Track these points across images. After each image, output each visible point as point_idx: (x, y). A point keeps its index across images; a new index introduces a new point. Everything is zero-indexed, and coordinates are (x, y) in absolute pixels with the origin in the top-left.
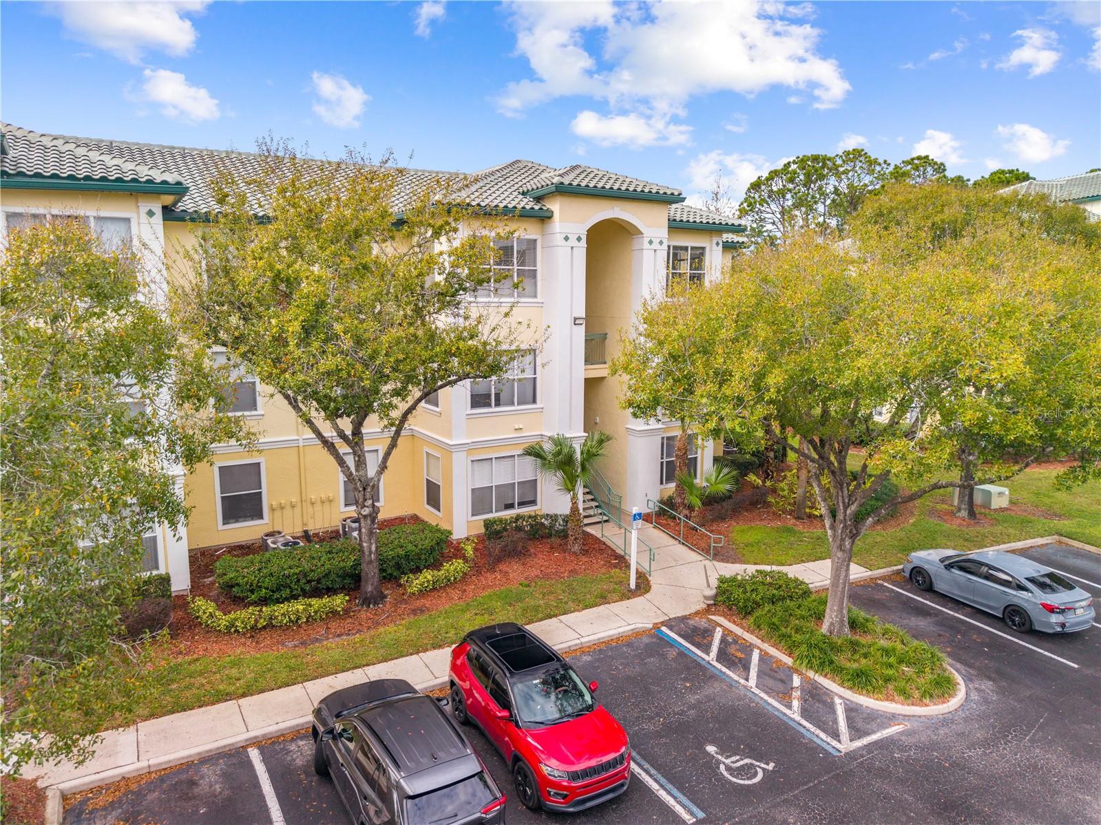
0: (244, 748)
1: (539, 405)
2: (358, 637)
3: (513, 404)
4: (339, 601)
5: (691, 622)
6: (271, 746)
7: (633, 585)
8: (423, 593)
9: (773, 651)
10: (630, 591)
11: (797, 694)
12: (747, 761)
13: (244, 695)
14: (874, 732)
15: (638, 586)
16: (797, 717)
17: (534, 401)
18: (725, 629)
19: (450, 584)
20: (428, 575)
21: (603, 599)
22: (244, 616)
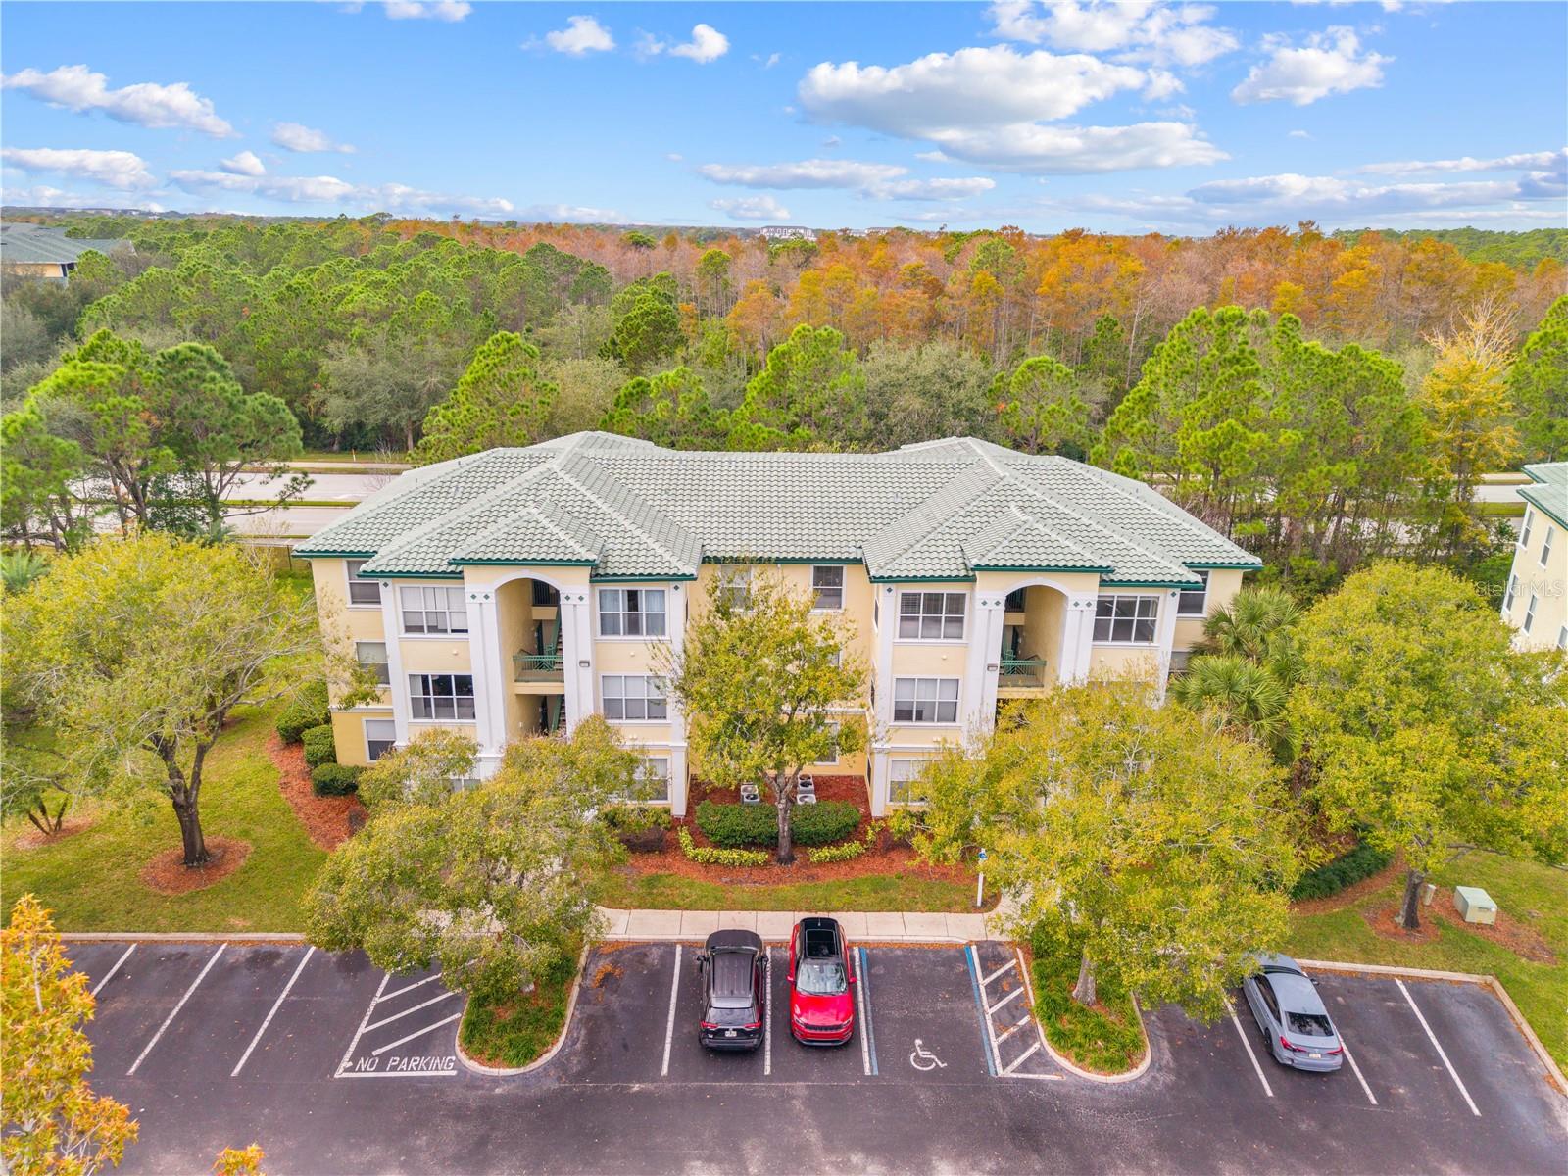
0: (676, 943)
1: (957, 724)
2: (763, 888)
3: (933, 720)
4: (761, 857)
5: (1000, 948)
6: (688, 946)
7: (979, 904)
8: (821, 864)
9: (1031, 993)
10: (975, 907)
11: (1013, 1030)
12: (933, 1057)
13: (687, 909)
14: (1035, 1073)
15: (984, 903)
16: (995, 1044)
17: (954, 720)
18: (1019, 964)
19: (843, 860)
20: (825, 853)
21: (948, 908)
22: (706, 852)
